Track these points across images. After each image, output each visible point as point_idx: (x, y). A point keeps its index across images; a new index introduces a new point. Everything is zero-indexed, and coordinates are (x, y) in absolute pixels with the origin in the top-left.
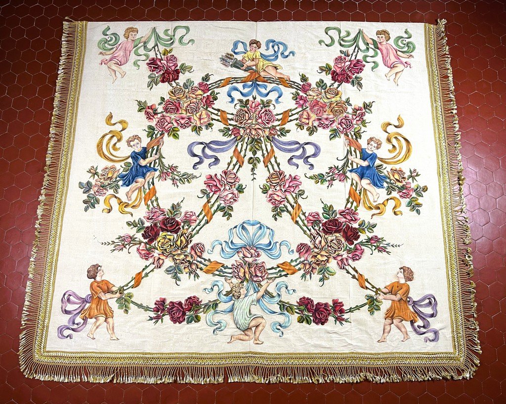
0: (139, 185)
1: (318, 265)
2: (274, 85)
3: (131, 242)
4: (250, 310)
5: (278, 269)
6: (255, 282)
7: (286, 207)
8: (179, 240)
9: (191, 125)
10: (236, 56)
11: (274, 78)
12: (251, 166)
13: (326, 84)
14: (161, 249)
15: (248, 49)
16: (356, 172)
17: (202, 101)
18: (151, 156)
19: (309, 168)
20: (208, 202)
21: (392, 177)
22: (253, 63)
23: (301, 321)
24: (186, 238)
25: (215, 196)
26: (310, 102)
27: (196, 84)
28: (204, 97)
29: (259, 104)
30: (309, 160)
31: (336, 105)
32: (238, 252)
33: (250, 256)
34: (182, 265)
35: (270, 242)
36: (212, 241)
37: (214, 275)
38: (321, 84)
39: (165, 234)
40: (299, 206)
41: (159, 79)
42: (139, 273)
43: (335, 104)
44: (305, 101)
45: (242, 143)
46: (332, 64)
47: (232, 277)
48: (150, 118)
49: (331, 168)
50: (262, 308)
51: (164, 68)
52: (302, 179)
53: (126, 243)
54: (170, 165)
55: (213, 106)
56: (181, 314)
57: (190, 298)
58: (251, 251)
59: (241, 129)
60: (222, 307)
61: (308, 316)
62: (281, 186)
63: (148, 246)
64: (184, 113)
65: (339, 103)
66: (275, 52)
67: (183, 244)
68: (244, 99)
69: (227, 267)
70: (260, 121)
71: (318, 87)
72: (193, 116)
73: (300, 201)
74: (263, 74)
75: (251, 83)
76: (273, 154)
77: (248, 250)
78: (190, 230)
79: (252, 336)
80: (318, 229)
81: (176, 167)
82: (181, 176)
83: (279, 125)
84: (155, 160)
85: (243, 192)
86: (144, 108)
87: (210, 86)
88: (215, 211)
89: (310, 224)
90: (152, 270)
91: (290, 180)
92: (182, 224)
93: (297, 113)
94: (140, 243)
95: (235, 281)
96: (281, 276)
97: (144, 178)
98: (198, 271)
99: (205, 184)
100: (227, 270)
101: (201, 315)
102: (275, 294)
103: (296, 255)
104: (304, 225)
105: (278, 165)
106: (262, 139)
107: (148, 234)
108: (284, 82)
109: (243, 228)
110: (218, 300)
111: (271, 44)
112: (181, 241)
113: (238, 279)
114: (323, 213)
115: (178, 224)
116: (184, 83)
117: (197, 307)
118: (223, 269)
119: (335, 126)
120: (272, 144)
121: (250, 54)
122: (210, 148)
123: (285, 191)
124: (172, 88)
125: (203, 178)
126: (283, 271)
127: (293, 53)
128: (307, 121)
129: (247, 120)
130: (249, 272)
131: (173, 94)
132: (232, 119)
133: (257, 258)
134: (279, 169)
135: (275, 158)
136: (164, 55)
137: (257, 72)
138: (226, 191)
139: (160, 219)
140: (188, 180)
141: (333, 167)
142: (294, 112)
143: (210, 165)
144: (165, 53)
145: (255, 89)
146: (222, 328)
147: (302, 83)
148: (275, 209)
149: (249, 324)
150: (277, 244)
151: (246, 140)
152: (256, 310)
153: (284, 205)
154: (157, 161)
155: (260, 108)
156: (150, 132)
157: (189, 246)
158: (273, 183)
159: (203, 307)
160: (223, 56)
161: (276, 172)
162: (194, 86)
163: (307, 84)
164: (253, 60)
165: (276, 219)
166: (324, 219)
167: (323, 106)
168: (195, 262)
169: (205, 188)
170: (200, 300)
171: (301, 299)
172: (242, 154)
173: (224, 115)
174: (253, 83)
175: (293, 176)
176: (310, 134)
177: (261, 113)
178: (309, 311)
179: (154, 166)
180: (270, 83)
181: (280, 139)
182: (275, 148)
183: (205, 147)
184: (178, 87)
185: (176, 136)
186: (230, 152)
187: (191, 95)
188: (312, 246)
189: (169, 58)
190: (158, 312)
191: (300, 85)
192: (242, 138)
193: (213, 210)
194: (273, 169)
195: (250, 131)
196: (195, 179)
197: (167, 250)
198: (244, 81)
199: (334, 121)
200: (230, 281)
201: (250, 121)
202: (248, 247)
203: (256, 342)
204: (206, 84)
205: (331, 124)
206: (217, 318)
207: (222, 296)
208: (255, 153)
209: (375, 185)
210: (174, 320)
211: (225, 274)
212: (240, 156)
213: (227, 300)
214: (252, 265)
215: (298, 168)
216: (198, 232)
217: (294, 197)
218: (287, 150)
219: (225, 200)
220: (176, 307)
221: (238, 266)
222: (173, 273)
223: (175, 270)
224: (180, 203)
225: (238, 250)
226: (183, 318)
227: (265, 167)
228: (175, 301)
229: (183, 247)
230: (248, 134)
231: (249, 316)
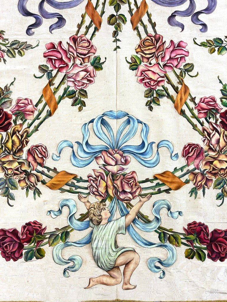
1: (215, 175)
4: (116, 242)
5: (156, 182)
6: (123, 200)
7: (166, 90)
8: (10, 141)
12: (112, 28)
19: (201, 30)
20: (50, 83)
23: (190, 255)
24: (20, 138)
25: (61, 75)
30: (201, 17)
32: (96, 158)
33: (113, 163)
34: (15, 177)
35: (143, 143)
36: (58, 142)
37: (63, 191)
40: (186, 88)
47: (89, 194)
50: (133, 238)
52: (190, 47)
56: (17, 247)
57: (28, 224)
58: (116, 155)
60: (75, 236)
61: (200, 249)
62: (157, 58)
67: (16, 147)
69: (80, 180)
73: (187, 80)
76: (145, 9)
77: (111, 155)
78: (25, 126)
79: (120, 278)
80: (214, 122)
81: (2, 32)
82: (9, 45)
85: (102, 69)
88: (61, 98)
89: (202, 115)
91: (171, 49)
92: (14, 117)
95: (94, 200)
96: (159, 192)
98: (39, 186)
99: (45, 57)
100: (81, 184)
101: (46, 248)
102: (151, 218)
103: (182, 162)
104: (194, 116)
105: (154, 25)
109: (103, 122)
110: (68, 227)
112: (13, 142)
113: (98, 197)
114: (221, 99)
115: (7, 117)
117: (39, 238)
118: (75, 182)
122: (51, 3)
123: (165, 66)
125: (42, 49)
126: (163, 184)
130: (114, 186)
133: (123, 167)
134: (155, 31)
135: (149, 15)
138: (77, 68)
140: (19, 52)
143: (51, 28)
146: (77, 267)
148: (149, 93)
149: (115, 261)
150: (154, 145)
152: (125, 241)
153: (163, 87)
157: (25, 149)
158: (146, 54)
159: (48, 236)
161: (150, 36)
165: (151, 109)
166: (222, 106)
168: (33, 172)
169: (45, 63)
170: (43, 227)
171: (189, 225)
172: (99, 10)
175: (176, 42)
178: (202, 242)
183: (43, 2)
186: (81, 8)
188: (205, 148)
193: (57, 96)
194: (146, 32)
196: (30, 50)
200: (86, 200)
202: (110, 150)
203: (126, 287)
206: (68, 253)
207: (75, 221)
208: (117, 8)
210: (7, 255)
211: (79, 190)
212: (96, 14)
213: (83, 226)
214: (118, 176)
215: (183, 29)
216: (36, 129)
217: (178, 74)
218: (167, 2)
219: (76, 81)
220: (9, 237)
221: (97, 178)
222: (4, 187)
223: (6, 183)
224: (9, 85)
225: (96, 155)
226: (20, 253)
227: (134, 29)
228: (7, 228)
229: (15, 151)
231: (114, 250)
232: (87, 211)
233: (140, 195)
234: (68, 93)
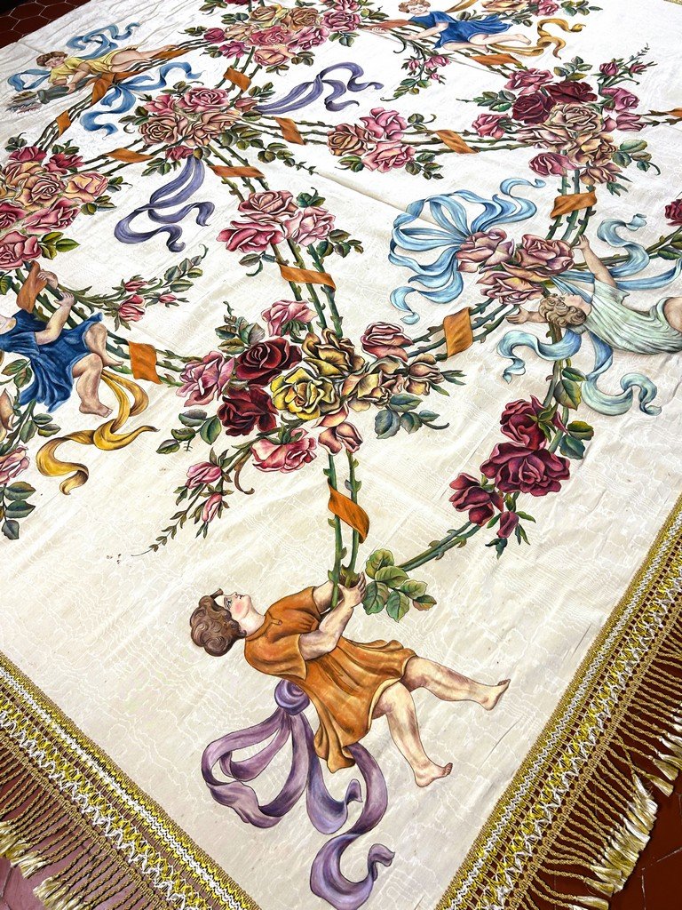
0: (91, 373)
1: (603, 157)
2: (156, 68)
3: (225, 470)
4: (636, 311)
5: (563, 220)
6: (564, 269)
7: (426, 151)
8: (324, 364)
9: (75, 211)
12: (278, 162)
13: (238, 14)
14: (309, 411)
16: (446, 41)
17: (52, 171)
19: (376, 89)
20: (282, 264)
21: (500, 10)
22: (81, 73)
24: (331, 347)
25: (283, 246)
26: (247, 42)
27: (6, 161)
28: (46, 164)
29: (168, 97)
30: (359, 82)
31: (293, 17)
32: (461, 269)
33: (489, 252)
34: (395, 390)
35: (486, 204)
36: (387, 302)
37: (482, 338)
38: (228, 19)
39: (276, 383)
40: (443, 132)
42: (333, 499)
43: (289, 17)
44: (239, 45)
45: (213, 154)
49: (406, 64)
50: (644, 289)
52: (388, 106)
53: (214, 484)
54: (119, 285)
55: (83, 160)
56: (539, 461)
57: (505, 419)
58: (477, 244)
59: (183, 143)
60: (583, 363)
62: (370, 140)
63: (274, 436)
64: (34, 208)
65: (293, 13)
66: (100, 42)
67: (341, 362)
68: (131, 112)
69: (481, 308)
70: (200, 109)
71: (232, 23)
72: (61, 197)
73: (433, 127)
74: (118, 70)
75: (113, 90)
76: (289, 123)
77: (474, 248)
78: (318, 331)
80: (519, 127)
81: (135, 278)
82: (165, 282)
83: (242, 92)
84: (73, 308)
85: (323, 199)
87: (39, 146)
88: (319, 264)
89: (498, 134)
90: (352, 464)
91: (372, 122)
92: (288, 338)
93: (249, 62)
94: (248, 450)
95: (533, 304)
96: (584, 223)
97: (89, 351)
98: (442, 367)
99: (233, 250)
100: (489, 310)
101: (574, 417)
102: (624, 252)
103: (553, 180)
104: (492, 142)
105: (321, 124)
106: (240, 122)
107: (243, 418)
109: (409, 232)
110: (557, 362)
111: (80, 42)
112: (328, 360)
113: (532, 297)
114: (490, 109)
115: (278, 345)
117: (547, 415)
118: (478, 315)
119: (329, 32)
120: (269, 115)
121: (59, 71)
122: (166, 204)
123: (389, 138)
125: (219, 246)
126: (575, 212)
127: (132, 26)
129: (177, 126)
130: (530, 270)
132: (147, 147)
133: (506, 241)
134: (331, 126)
135: (303, 123)
137: (102, 75)
138: (291, 223)
139: (229, 373)
140: (192, 275)
141: (406, 62)
142: (240, 66)
143: (200, 223)
145: (131, 91)
146: (648, 387)
148: (413, 168)
150: (500, 197)
151: (215, 145)
152: (643, 300)
153: (417, 152)
154: (79, 305)
155: (175, 98)
157: (358, 351)
158: (353, 147)
159: (553, 402)
161: (332, 134)
162: (4, 166)
163: (211, 31)
164: (75, 71)
165: (438, 177)
166: (503, 113)
167: (276, 31)
168: (410, 361)
169: (244, 255)
170: (529, 400)
171: (668, 215)
172: (236, 163)
173: (124, 154)
174: (116, 88)
175: (368, 114)
176: (309, 63)
177: (187, 101)
179: (84, 317)
180: (147, 70)
181: (270, 102)
182: (282, 116)
183: (151, 212)
185: (67, 245)
186: (212, 179)
187: (14, 180)
188: (553, 149)
190: (490, 513)
191: (202, 39)
192: (204, 151)
193: (310, 267)
194: (323, 135)
195: (204, 132)
196: (203, 261)
197: (327, 400)
198: (96, 99)
200: (525, 314)
201: (183, 124)
202: (462, 246)
204: (27, 149)
205: (321, 34)
206: (610, 384)
207: (554, 348)
208: (259, 144)
209: (496, 31)
210: (545, 485)
211: (497, 317)
212: (238, 169)
213: (572, 342)
214: (515, 256)
215: (357, 103)
216: (338, 318)
217: (416, 130)
218: (304, 101)
219: (310, 232)
220: (507, 462)
221: (498, 284)
222: (400, 421)
223: (396, 412)
224: (228, 315)
225: (455, 267)
226: (557, 460)
227: (305, 143)
228: (486, 457)
229: (348, 367)
230: (206, 137)
231: (650, 319)
232: (547, 325)
233: (572, 246)
234: (318, 252)
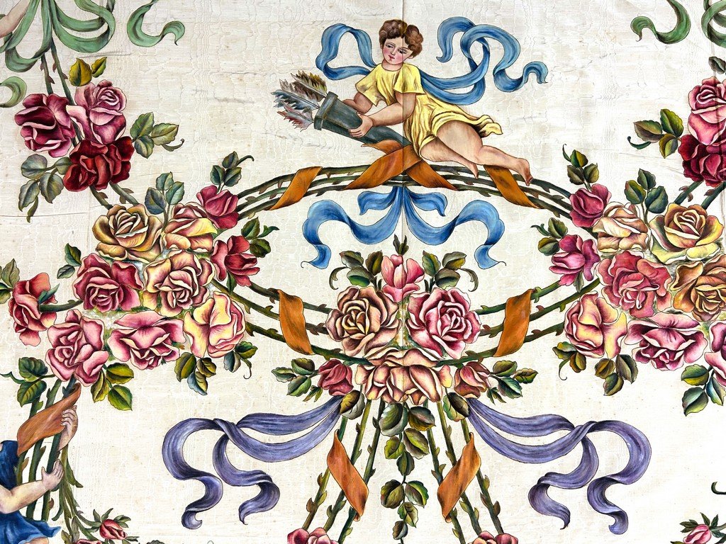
2: (470, 196)
9: (173, 353)
10: (331, 86)
11: (472, 168)
12: (393, 516)
13: (662, 189)
15: (376, 54)
17: (214, 261)
18: (32, 478)
19: (612, 528)
22: (396, 111)
26: (604, 262)
27: (191, 197)
28: (220, 243)
29: (420, 273)
30: (613, 493)
31: (704, 274)
38: (643, 190)
41: (59, 176)
43: (700, 270)
44: (589, 258)
45: (359, 420)
46: (683, 111)
48: (28, 332)
49: (690, 526)
51: (78, 133)
54: (101, 513)
55: (254, 278)
59: (354, 367)
64: (149, 303)
65: (715, 266)
66: (473, 66)
68: (366, 251)
70: (422, 336)
71: (634, 202)
72: (181, 318)
74: (430, 155)
75: (389, 189)
76: (472, 466)
81: (124, 519)
83: (493, 352)
84: (46, 495)
86: (7, 291)
87: (242, 201)
93: (560, 305)
105: (495, 510)
106: (432, 407)
108: (507, 185)
111: (458, 37)
116: (150, 192)
119: (701, 356)
120: (471, 428)
121: (383, 76)
122: (244, 444)
124: (105, 211)
127: (536, 69)
128: (598, 338)
129: (377, 334)
131: (109, 233)
132: (321, 329)
134: (498, 526)
135: (483, 483)
136: (77, 82)
137: (407, 145)
141: (700, 521)
142: (545, 301)
143: (243, 510)
144: (82, 74)
145: (403, 214)
147: (573, 189)
151: (374, 411)
154: (55, 496)
155: (422, 285)
156: (30, 384)
160: (284, 84)
161: (486, 538)
162: (184, 202)
163: (595, 191)
164: (394, 99)
167: (655, 279)
172: (361, 465)
173: (294, 314)
174: (395, 190)
176: (612, 389)
177: (426, 304)
179: (44, 517)
180: (457, 188)
181: (497, 406)
182: (479, 442)
183: (224, 440)
184: (128, 205)
185: (121, 399)
186: (317, 459)
187: (173, 237)
189: (93, 96)
191: (568, 195)
192: (358, 404)
194: (477, 528)
195: (388, 378)
198: (362, 181)
199: (696, 337)
201: (385, 338)
204: (228, 194)
205: (687, 351)
208: (406, 465)
212: (353, 475)
215: (567, 523)
218: (526, 452)
227: (447, 518)
230: (380, 389)
